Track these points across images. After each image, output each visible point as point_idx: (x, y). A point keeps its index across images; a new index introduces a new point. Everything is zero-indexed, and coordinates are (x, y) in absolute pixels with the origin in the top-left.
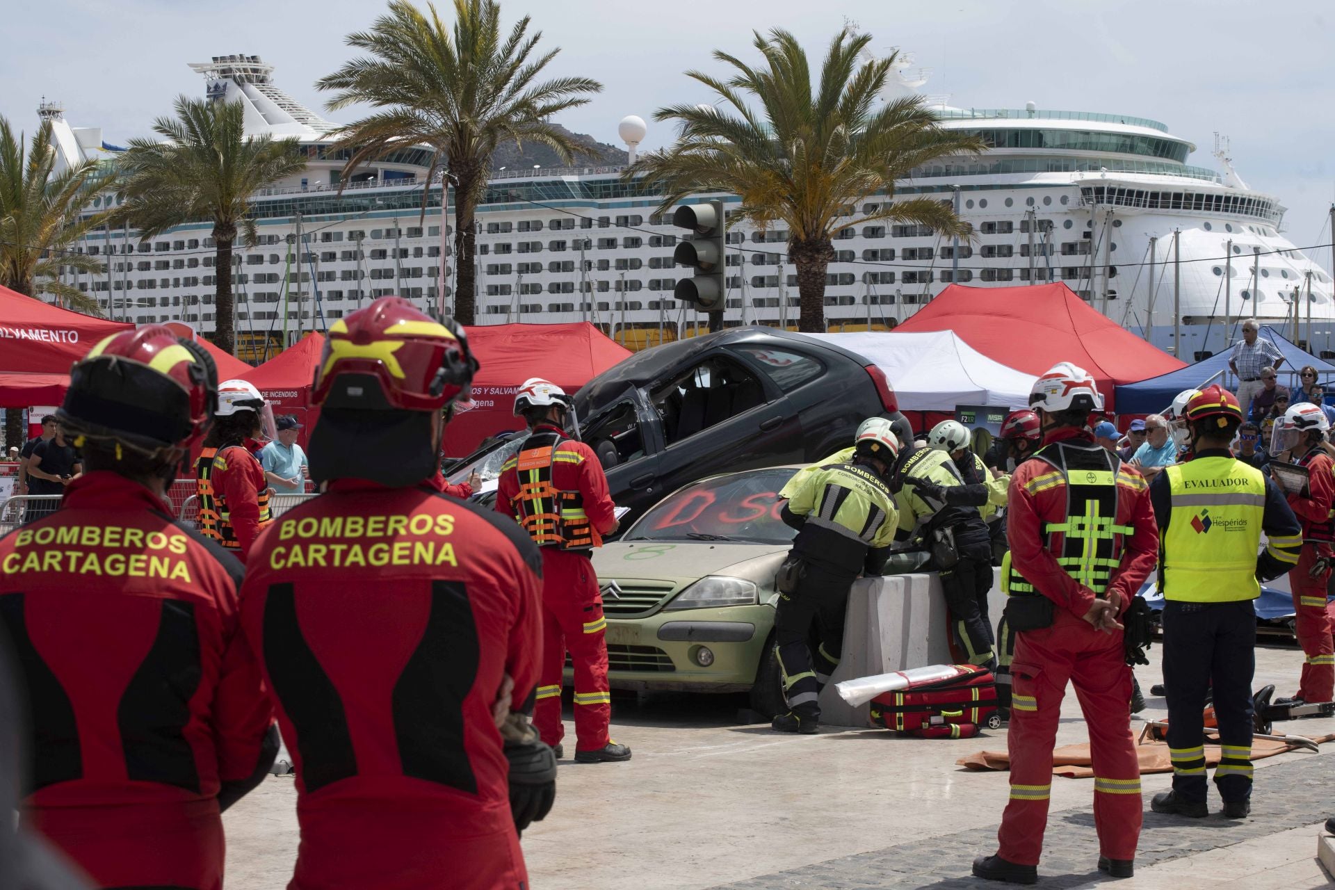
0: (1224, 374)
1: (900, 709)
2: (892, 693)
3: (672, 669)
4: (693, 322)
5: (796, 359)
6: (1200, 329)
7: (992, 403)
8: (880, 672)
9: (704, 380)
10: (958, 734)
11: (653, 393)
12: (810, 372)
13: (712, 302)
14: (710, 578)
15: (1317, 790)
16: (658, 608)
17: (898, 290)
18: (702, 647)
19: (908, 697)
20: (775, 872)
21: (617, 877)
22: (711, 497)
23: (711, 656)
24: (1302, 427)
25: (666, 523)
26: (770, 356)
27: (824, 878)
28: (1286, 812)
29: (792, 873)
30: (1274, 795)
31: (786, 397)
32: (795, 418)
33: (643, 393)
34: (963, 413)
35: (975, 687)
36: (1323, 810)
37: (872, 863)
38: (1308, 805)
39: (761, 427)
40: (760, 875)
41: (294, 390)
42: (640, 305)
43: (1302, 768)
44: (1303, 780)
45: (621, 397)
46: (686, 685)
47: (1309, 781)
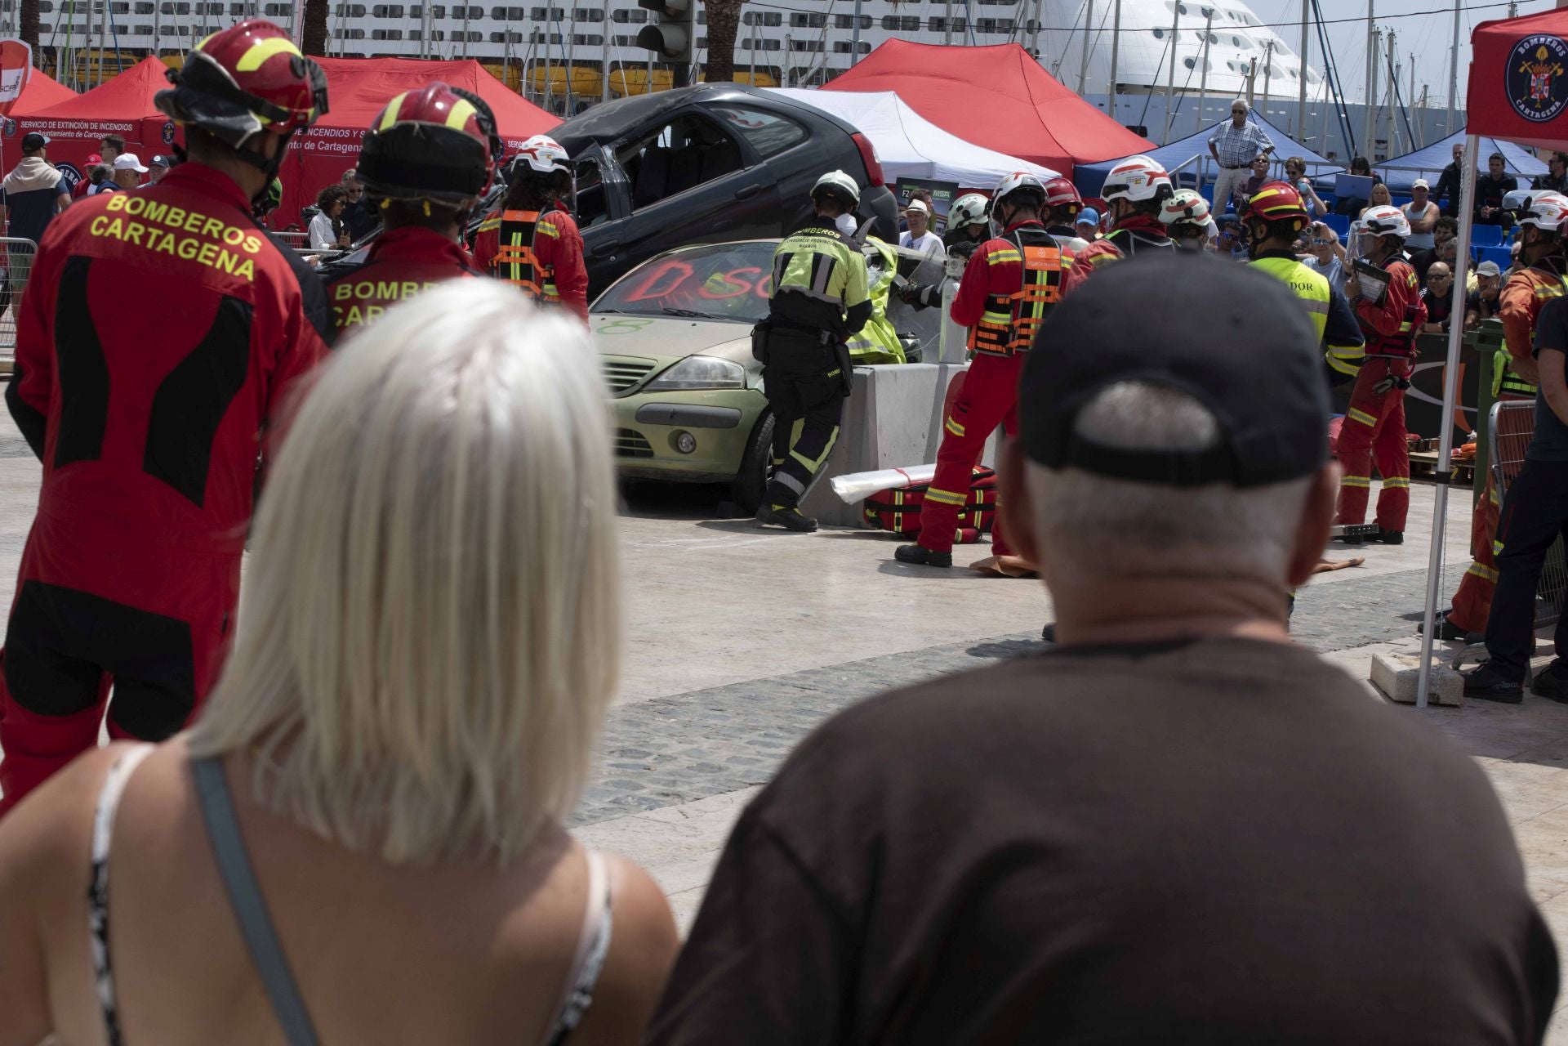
0: (1199, 158)
1: (898, 508)
2: (891, 491)
3: (650, 454)
4: (544, 60)
5: (769, 120)
6: (1137, 101)
7: (938, 177)
8: (876, 468)
9: (665, 138)
10: (960, 539)
11: (618, 152)
12: (790, 137)
13: (678, 53)
14: (695, 358)
15: (1354, 614)
16: (637, 387)
17: (789, 35)
18: (685, 432)
19: (909, 496)
20: (817, 667)
21: (654, 666)
22: (688, 269)
23: (694, 443)
24: (1377, 231)
25: (639, 295)
26: (740, 116)
27: (869, 675)
28: (1327, 634)
29: (835, 669)
30: (1309, 617)
31: (764, 164)
32: (775, 186)
33: (608, 152)
34: (904, 186)
35: (979, 489)
36: (1364, 633)
37: (915, 662)
38: (1346, 628)
39: (736, 195)
40: (802, 669)
41: (128, 122)
42: (481, 36)
43: (1332, 591)
44: (1336, 603)
45: (583, 154)
46: (664, 472)
47: (1344, 605)
